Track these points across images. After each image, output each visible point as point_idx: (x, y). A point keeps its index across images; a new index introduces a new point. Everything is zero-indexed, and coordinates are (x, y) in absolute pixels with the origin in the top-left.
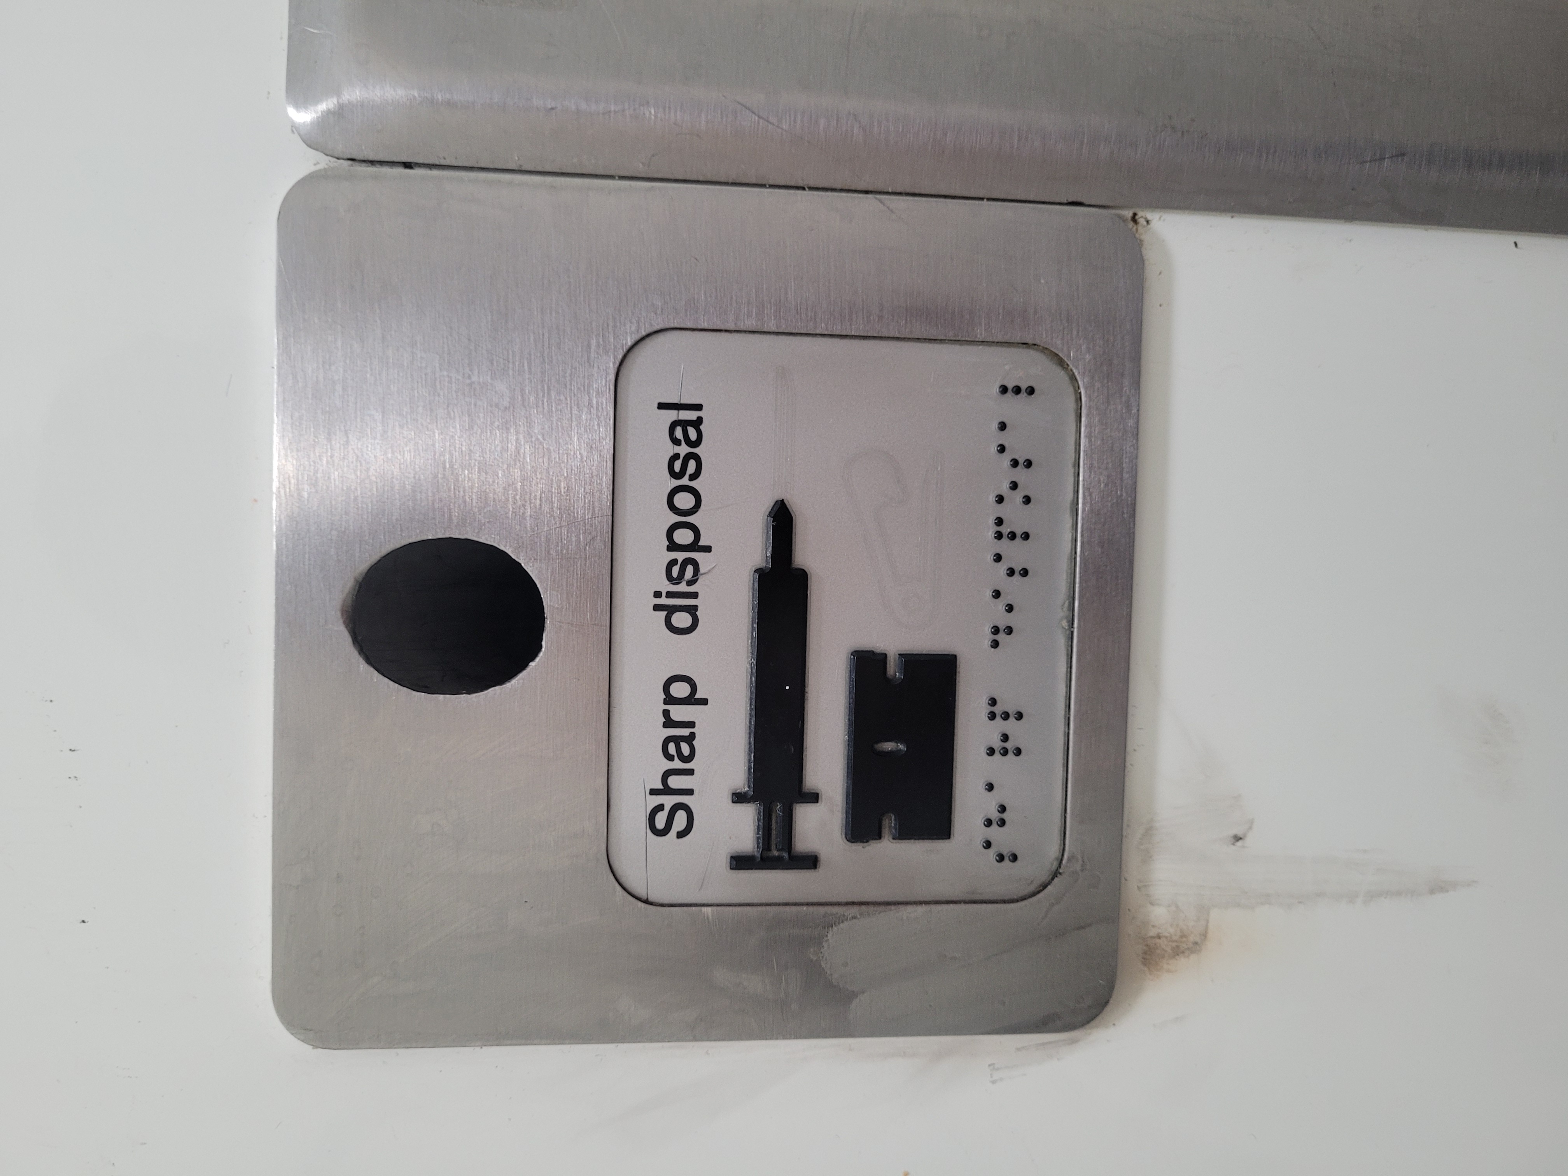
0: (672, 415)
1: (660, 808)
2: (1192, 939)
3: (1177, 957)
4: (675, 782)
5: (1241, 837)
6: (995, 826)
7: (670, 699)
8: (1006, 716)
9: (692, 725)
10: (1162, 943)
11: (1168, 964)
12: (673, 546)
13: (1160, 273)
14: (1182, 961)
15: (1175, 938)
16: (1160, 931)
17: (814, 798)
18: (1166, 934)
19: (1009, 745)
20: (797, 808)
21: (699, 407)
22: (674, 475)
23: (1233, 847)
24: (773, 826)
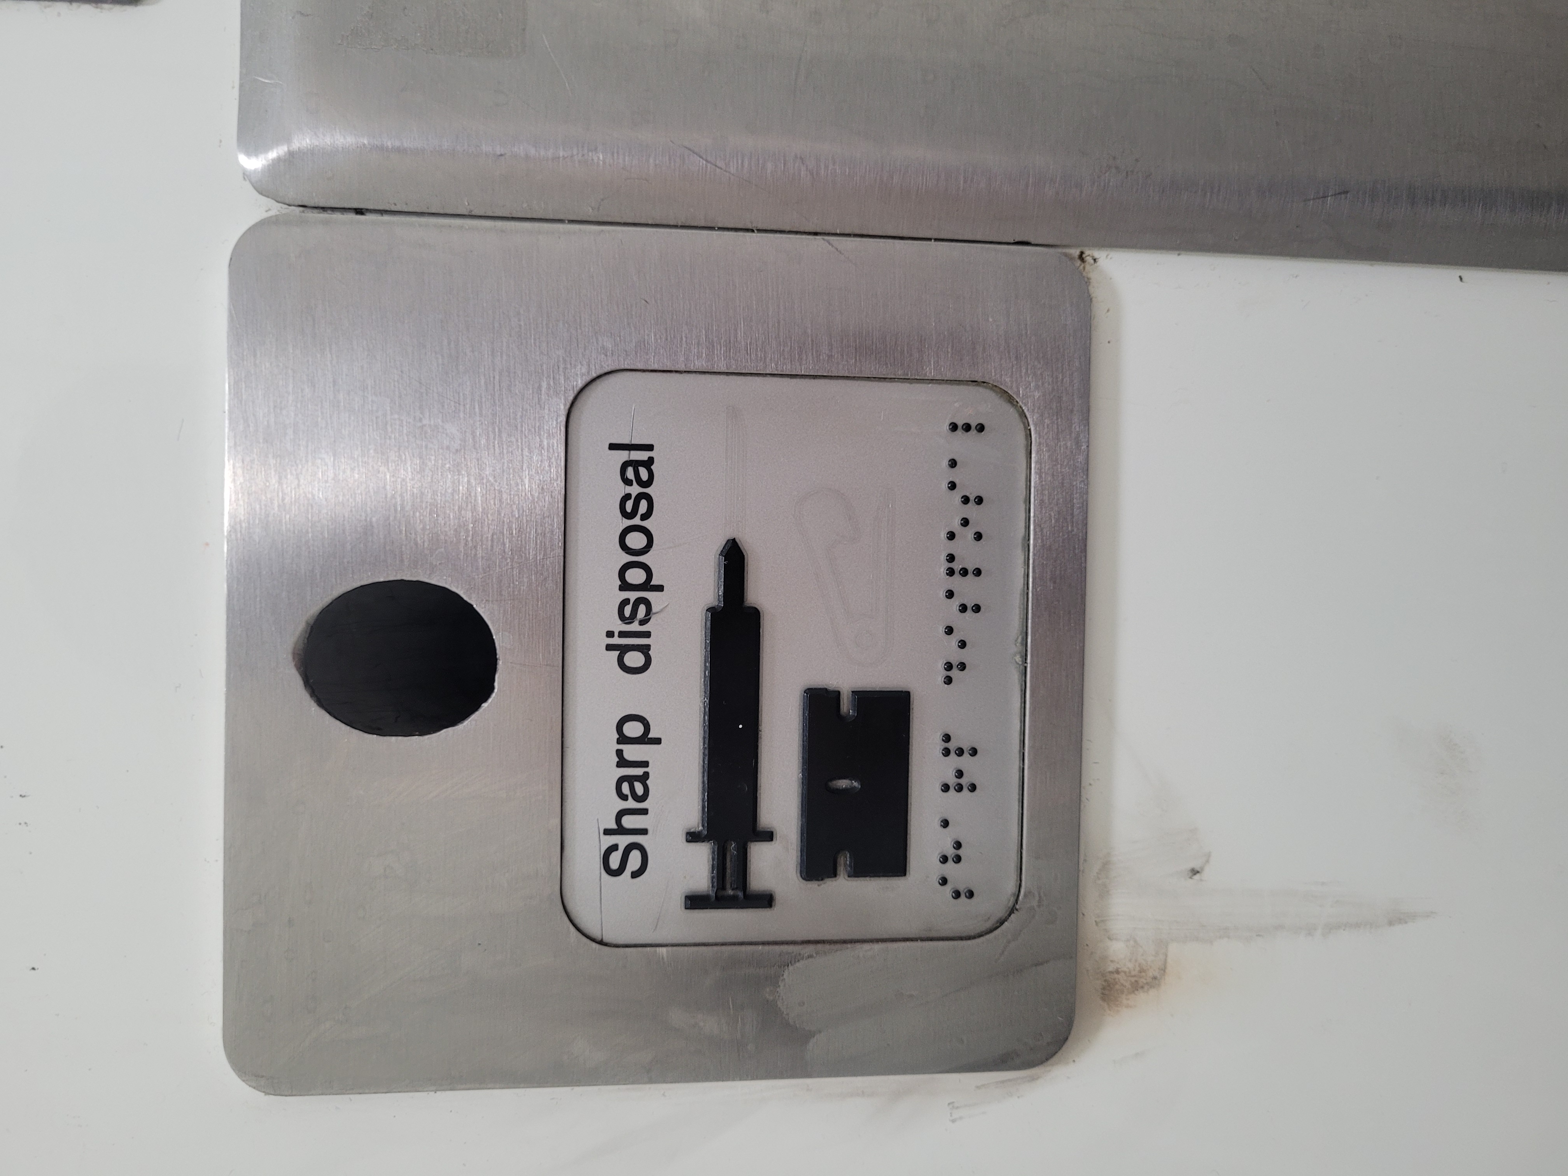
0: (623, 456)
1: (614, 848)
2: (1151, 974)
3: (1136, 992)
4: (628, 822)
5: (1199, 870)
6: (950, 863)
7: (623, 739)
8: (960, 752)
9: (645, 764)
10: (1121, 978)
11: (1128, 999)
12: (625, 586)
13: (1108, 311)
14: (1141, 996)
15: (1133, 973)
16: (1119, 967)
17: (768, 836)
18: (1125, 969)
19: (964, 781)
20: (752, 847)
21: (650, 448)
22: (625, 514)
23: (1191, 881)
24: (727, 864)
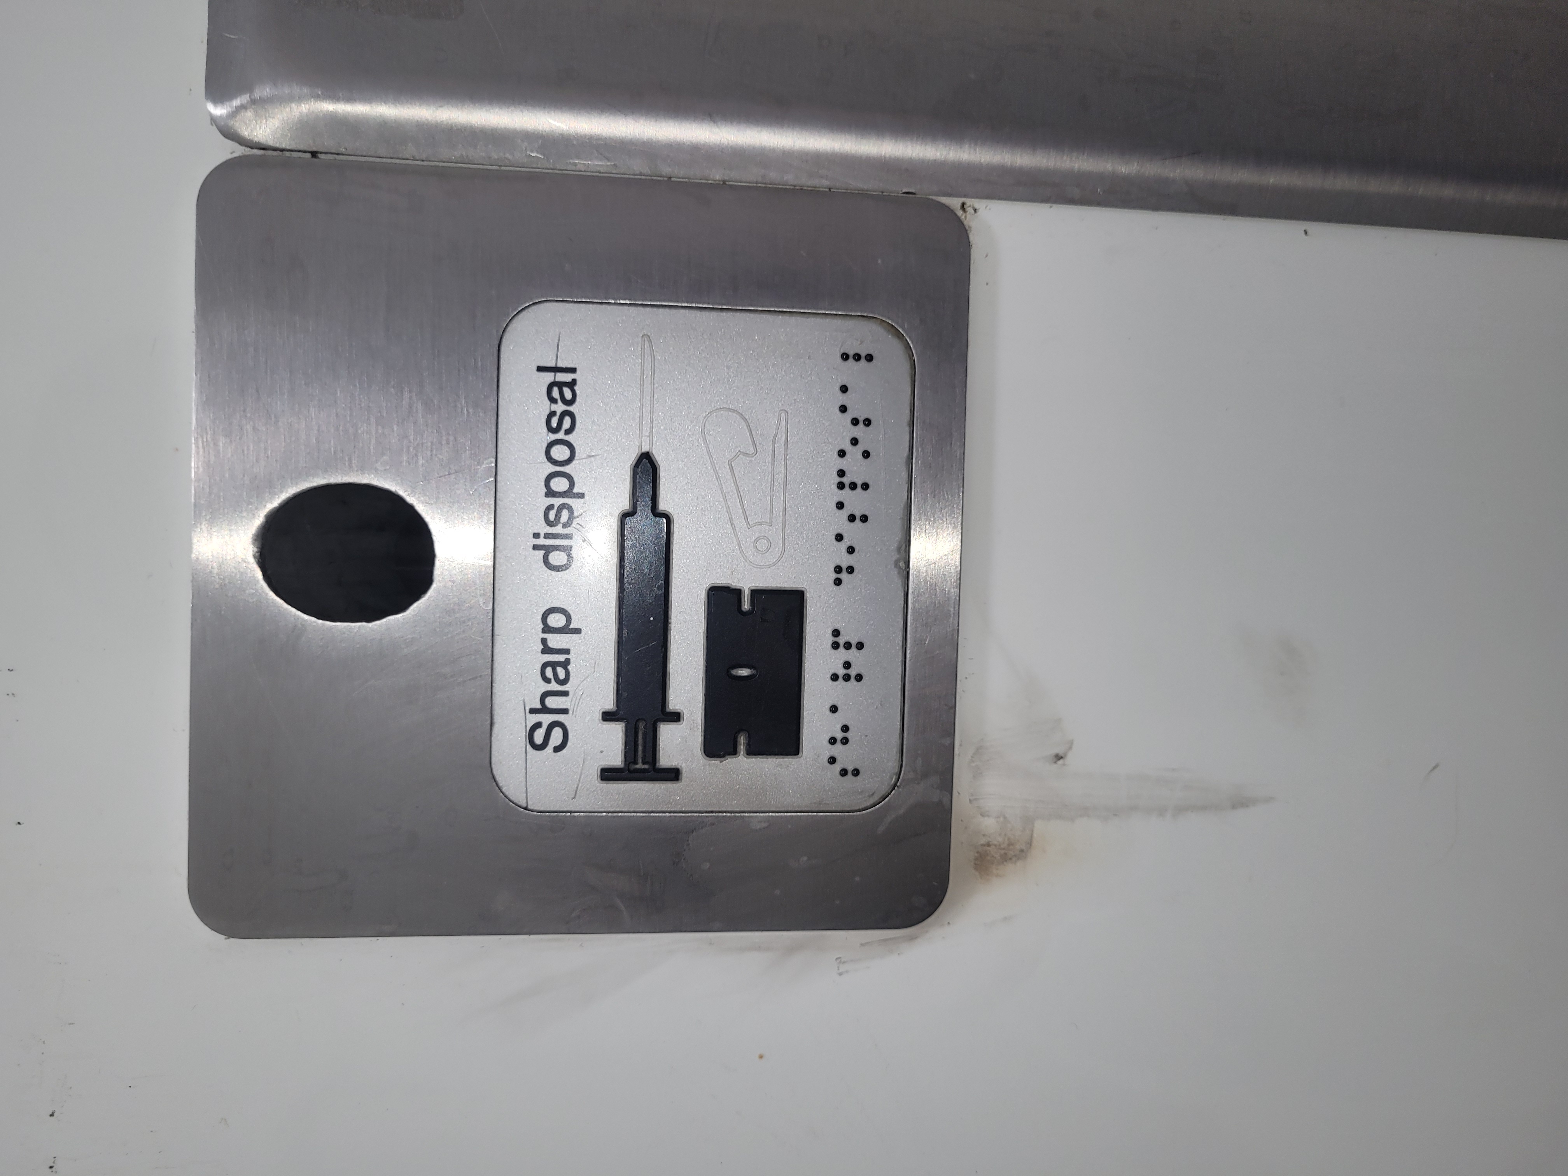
0: (549, 377)
1: (538, 725)
2: (1018, 847)
3: (1005, 863)
4: (551, 702)
5: (1062, 755)
6: (838, 744)
7: (547, 629)
8: (848, 646)
9: (567, 651)
10: (992, 850)
11: (997, 869)
12: (550, 493)
13: (987, 256)
14: (1010, 866)
15: (1002, 846)
16: (990, 840)
17: (676, 717)
18: (996, 843)
19: (853, 672)
20: (661, 726)
21: (573, 370)
22: (551, 430)
23: (1055, 765)
24: (639, 742)
